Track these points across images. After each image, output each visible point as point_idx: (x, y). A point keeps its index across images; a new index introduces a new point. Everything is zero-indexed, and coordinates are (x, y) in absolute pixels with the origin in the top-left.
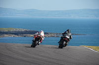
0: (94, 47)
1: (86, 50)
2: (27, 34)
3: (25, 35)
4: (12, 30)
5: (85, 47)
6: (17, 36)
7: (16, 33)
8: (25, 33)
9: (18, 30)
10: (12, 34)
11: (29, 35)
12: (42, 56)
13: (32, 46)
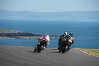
0: (87, 50)
1: (79, 53)
2: (20, 35)
3: (18, 37)
4: (5, 32)
5: (78, 49)
6: (10, 38)
7: (9, 35)
8: (18, 35)
9: (11, 32)
10: (6, 35)
11: (22, 37)
12: (35, 59)
13: (35, 51)
